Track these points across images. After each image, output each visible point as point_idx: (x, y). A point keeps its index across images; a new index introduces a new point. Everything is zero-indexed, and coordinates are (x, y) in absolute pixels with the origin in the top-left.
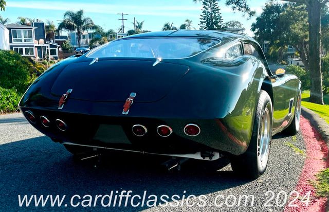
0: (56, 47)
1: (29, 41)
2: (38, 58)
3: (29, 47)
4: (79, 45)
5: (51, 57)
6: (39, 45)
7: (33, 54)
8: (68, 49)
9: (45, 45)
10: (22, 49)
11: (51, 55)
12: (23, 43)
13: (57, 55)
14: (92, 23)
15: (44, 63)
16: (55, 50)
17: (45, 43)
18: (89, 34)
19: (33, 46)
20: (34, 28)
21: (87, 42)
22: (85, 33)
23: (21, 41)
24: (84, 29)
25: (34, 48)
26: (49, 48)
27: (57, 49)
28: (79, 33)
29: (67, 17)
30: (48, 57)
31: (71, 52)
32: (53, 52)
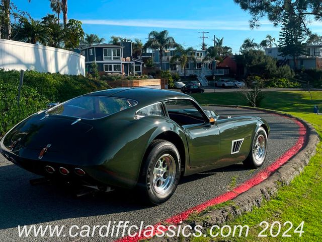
0: (140, 63)
1: (118, 58)
2: (124, 73)
3: (117, 64)
4: (161, 62)
5: (135, 72)
6: (126, 62)
7: (120, 70)
8: (151, 66)
9: (131, 62)
10: (111, 66)
12: (113, 61)
13: (141, 71)
14: (174, 42)
15: (129, 79)
16: (140, 66)
17: (131, 61)
18: (171, 51)
19: (120, 63)
20: (122, 47)
21: (168, 59)
22: (168, 51)
23: (110, 58)
24: (166, 47)
25: (121, 64)
26: (134, 65)
27: (141, 66)
28: (161, 51)
29: (152, 37)
30: (133, 73)
31: (154, 68)
32: (137, 69)
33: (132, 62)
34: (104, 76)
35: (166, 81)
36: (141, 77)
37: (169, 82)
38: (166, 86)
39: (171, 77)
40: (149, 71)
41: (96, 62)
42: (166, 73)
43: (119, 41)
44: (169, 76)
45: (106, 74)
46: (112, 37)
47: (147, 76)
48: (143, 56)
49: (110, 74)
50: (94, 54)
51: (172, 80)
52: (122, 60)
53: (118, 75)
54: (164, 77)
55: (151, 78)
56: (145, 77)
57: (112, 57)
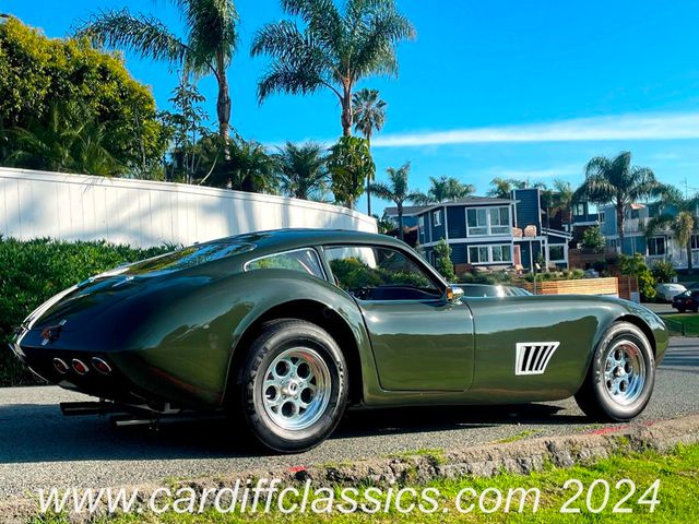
0: (563, 240)
1: (502, 231)
2: (520, 267)
3: (500, 245)
4: (621, 235)
5: (549, 263)
6: (525, 239)
7: (510, 259)
8: (593, 246)
9: (538, 238)
10: (486, 249)
11: (551, 259)
12: (490, 236)
13: (566, 260)
14: (653, 182)
16: (563, 247)
17: (538, 234)
18: (649, 206)
19: (510, 242)
20: (514, 202)
21: (641, 225)
22: (639, 203)
23: (485, 231)
24: (633, 196)
25: (512, 245)
26: (547, 246)
27: (566, 246)
28: (620, 205)
29: (595, 171)
30: (543, 265)
31: (601, 251)
32: (556, 254)
33: (540, 238)
34: (468, 274)
35: (633, 282)
36: (565, 275)
37: (642, 284)
38: (635, 295)
39: (647, 272)
40: (587, 258)
41: (447, 241)
42: (633, 262)
43: (513, 187)
44: (642, 268)
45: (473, 270)
46: (495, 181)
47: (580, 271)
48: (577, 224)
49: (484, 269)
50: (443, 223)
51: (649, 279)
52: (515, 235)
53: (504, 271)
54: (628, 272)
55: (593, 277)
56: (575, 273)
57: (490, 226)
